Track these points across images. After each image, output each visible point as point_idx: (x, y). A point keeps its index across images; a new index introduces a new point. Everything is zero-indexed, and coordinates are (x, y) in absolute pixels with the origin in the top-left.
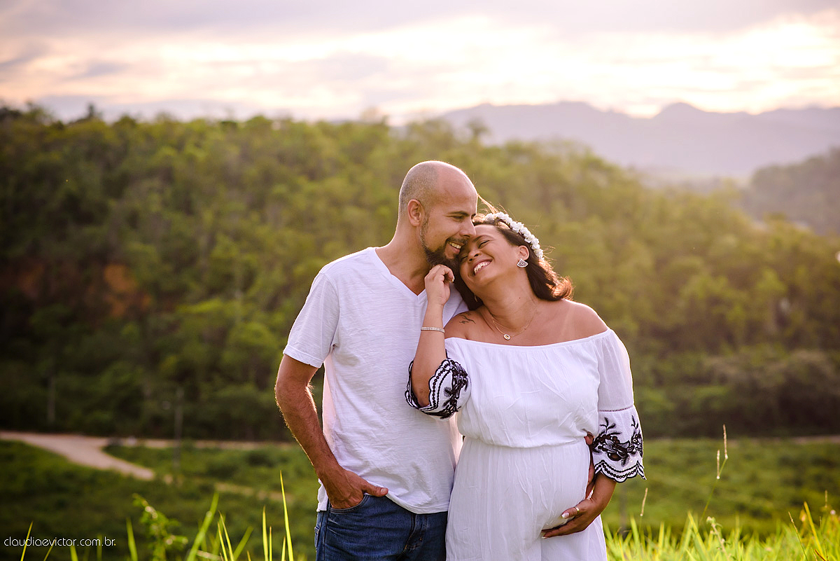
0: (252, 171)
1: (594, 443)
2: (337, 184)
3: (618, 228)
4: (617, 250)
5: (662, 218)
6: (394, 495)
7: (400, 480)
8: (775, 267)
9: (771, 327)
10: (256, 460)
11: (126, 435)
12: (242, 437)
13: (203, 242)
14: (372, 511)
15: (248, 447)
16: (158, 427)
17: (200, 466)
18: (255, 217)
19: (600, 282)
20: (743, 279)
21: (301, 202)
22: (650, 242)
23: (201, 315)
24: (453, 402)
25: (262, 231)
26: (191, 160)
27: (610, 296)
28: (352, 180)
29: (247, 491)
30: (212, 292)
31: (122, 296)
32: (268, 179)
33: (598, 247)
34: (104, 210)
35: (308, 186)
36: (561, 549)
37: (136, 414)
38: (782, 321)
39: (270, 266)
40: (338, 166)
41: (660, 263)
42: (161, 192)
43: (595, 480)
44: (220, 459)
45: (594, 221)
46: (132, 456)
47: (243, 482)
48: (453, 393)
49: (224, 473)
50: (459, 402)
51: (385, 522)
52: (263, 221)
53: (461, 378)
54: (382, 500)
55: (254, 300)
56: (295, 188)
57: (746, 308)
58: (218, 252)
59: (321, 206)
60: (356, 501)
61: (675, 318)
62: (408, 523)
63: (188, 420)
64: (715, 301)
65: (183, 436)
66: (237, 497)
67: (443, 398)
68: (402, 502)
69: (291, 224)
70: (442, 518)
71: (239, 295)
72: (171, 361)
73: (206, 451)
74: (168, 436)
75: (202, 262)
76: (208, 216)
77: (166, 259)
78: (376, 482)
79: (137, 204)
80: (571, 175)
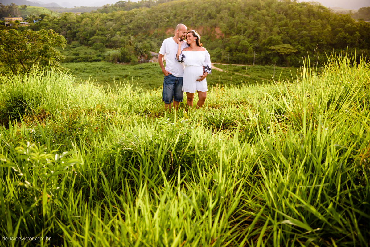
0: (247, 8)
1: (204, 68)
2: (264, 11)
3: (324, 22)
4: (324, 26)
5: (335, 20)
6: (173, 74)
7: (174, 72)
8: (359, 31)
9: (357, 44)
10: (244, 68)
11: (218, 62)
12: (241, 64)
13: (235, 23)
14: (170, 76)
15: (242, 66)
16: (224, 61)
17: (232, 69)
18: (247, 18)
19: (319, 33)
20: (352, 33)
21: (256, 15)
22: (331, 25)
23: (234, 38)
24: (182, 60)
25: (247, 21)
26: (234, 6)
27: (321, 36)
28: (267, 10)
29: (241, 74)
30: (237, 34)
31: (218, 34)
32: (250, 10)
33: (319, 26)
34: (216, 16)
35: (258, 12)
36: (198, 82)
37: (220, 58)
38: (360, 43)
39: (250, 29)
40: (265, 7)
41: (333, 30)
42: (227, 13)
43: (204, 73)
44: (236, 68)
45: (319, 20)
46: (219, 67)
47: (240, 73)
48: (182, 58)
49: (237, 71)
50: (184, 60)
51: (172, 78)
52: (248, 19)
53: (183, 56)
54: (171, 75)
55: (245, 36)
56: (255, 12)
57: (352, 40)
58: (238, 25)
59: (261, 16)
60: (167, 75)
61: (335, 41)
62: (175, 78)
63: (230, 60)
64: (345, 38)
65: (229, 63)
66: (239, 76)
67: (181, 59)
68: (174, 75)
69: (254, 20)
70: (182, 78)
71: (242, 35)
72: (228, 48)
73: (234, 66)
74: (227, 63)
75: (235, 27)
76: (237, 18)
77: (228, 27)
78: (171, 72)
79: (223, 15)
80: (315, 10)
